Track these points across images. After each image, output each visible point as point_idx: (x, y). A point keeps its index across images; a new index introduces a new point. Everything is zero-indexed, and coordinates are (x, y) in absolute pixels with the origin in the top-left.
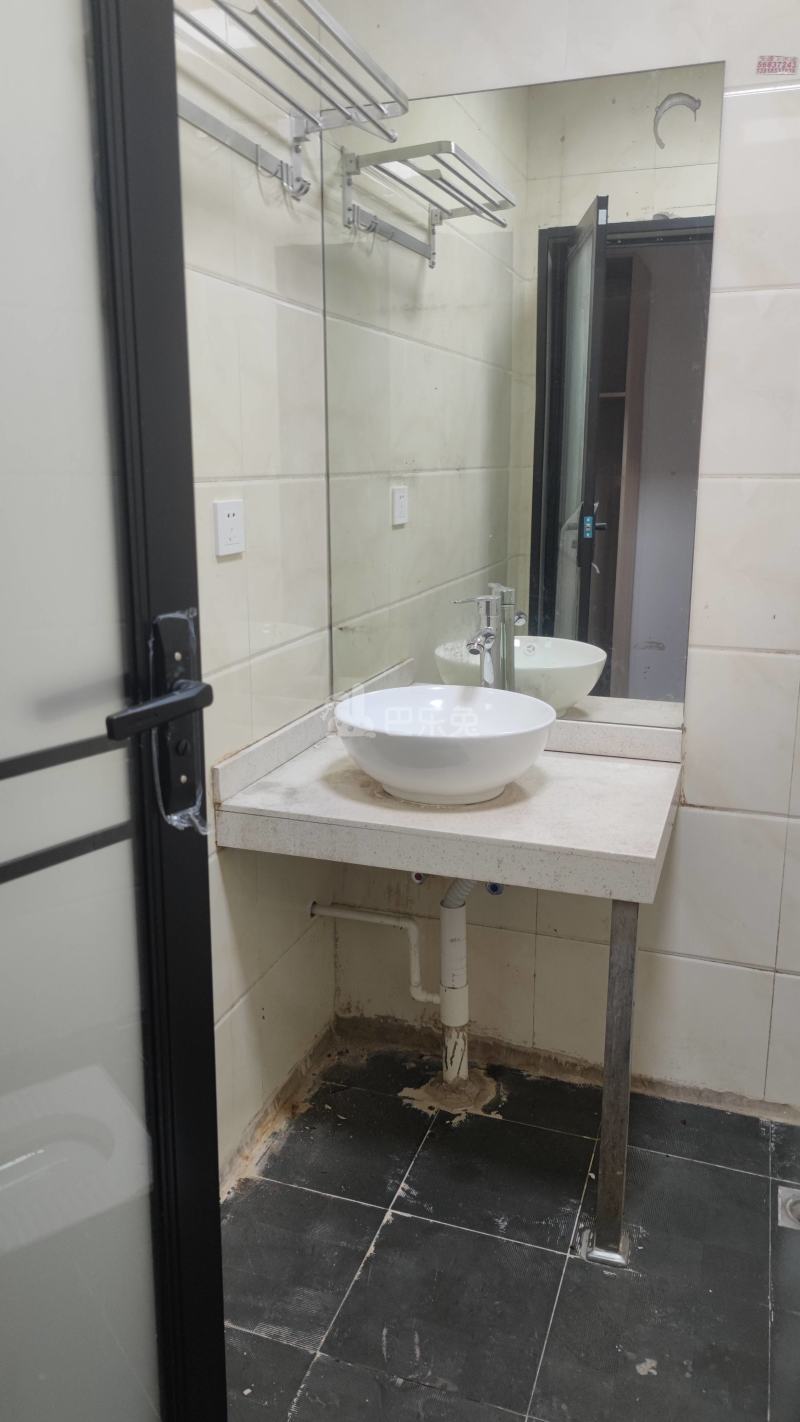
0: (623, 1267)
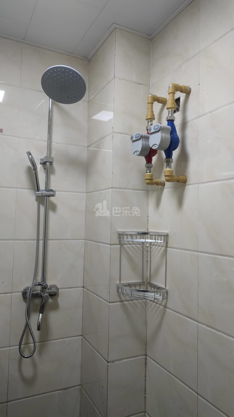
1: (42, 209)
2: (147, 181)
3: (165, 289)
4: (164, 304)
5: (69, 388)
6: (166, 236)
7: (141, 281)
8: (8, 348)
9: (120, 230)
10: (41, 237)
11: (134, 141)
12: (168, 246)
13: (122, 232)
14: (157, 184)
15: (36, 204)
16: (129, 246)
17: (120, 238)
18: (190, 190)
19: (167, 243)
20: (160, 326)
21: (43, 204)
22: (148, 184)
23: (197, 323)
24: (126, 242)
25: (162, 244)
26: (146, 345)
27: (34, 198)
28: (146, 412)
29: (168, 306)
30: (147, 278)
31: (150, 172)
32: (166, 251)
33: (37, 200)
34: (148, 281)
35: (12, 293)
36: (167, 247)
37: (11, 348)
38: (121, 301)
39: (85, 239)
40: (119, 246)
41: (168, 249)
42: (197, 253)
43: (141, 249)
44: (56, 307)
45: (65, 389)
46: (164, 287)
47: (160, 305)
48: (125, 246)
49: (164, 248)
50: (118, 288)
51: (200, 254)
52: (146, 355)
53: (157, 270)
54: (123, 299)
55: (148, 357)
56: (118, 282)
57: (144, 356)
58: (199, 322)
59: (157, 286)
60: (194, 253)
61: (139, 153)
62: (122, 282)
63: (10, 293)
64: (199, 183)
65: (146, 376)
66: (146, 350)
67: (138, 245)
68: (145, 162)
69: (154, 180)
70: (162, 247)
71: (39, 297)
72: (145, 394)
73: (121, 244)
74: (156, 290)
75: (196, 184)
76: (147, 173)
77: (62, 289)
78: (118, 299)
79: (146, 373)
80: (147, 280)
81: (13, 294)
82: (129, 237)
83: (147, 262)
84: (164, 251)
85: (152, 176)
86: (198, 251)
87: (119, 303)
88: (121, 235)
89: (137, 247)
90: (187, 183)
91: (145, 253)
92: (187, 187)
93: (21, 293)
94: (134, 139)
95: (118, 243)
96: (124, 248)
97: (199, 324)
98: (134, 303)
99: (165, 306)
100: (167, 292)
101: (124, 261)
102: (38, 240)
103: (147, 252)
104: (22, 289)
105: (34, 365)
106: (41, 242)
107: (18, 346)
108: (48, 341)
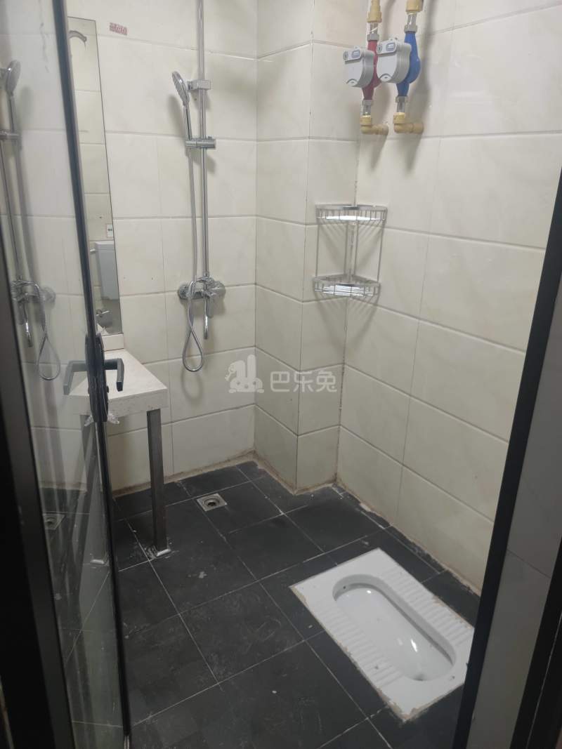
0: (170, 552)
1: (196, 168)
2: (364, 129)
3: (377, 282)
4: (373, 301)
5: (242, 407)
6: (385, 211)
7: (342, 273)
8: (167, 362)
9: (319, 203)
10: (198, 213)
11: (347, 62)
12: (387, 225)
13: (320, 205)
14: (377, 132)
15: (186, 160)
16: (329, 225)
17: (318, 215)
18: (427, 146)
19: (384, 222)
20: (365, 328)
21: (199, 163)
22: (365, 133)
23: (417, 320)
24: (326, 221)
25: (376, 223)
26: (344, 353)
27: (182, 151)
28: (340, 425)
29: (379, 303)
30: (350, 270)
31: (369, 114)
32: (381, 232)
33: (187, 154)
34: (352, 273)
35: (165, 292)
36: (383, 226)
37: (169, 361)
38: (317, 300)
39: (257, 216)
40: (316, 226)
41: (386, 230)
42: (427, 235)
43: (345, 229)
44: (222, 311)
45: (237, 408)
46: (376, 280)
47: (368, 302)
48: (324, 226)
49: (378, 229)
50: (314, 283)
51: (431, 236)
52: (344, 364)
53: (366, 260)
54: (320, 296)
55: (345, 366)
56: (314, 276)
57: (341, 365)
58: (420, 319)
59: (365, 279)
60: (423, 234)
61: (356, 83)
62: (319, 275)
63: (162, 292)
64: (441, 136)
65: (342, 387)
66: (344, 357)
67: (342, 225)
68: (363, 97)
69: (375, 127)
70: (377, 226)
71: (202, 297)
72: (341, 406)
73: (319, 223)
74: (363, 284)
75: (437, 136)
76: (364, 115)
77: (228, 286)
78: (313, 297)
79: (342, 384)
80: (350, 272)
81: (167, 294)
82: (330, 213)
83: (352, 247)
84: (379, 232)
85: (371, 120)
86: (429, 233)
87: (314, 302)
88: (320, 211)
89: (340, 227)
90: (423, 135)
91: (350, 234)
92: (422, 140)
93: (176, 293)
94: (350, 58)
95: (315, 221)
96: (323, 229)
97: (421, 322)
98: (332, 302)
99: (376, 304)
100: (379, 287)
101: (323, 247)
102: (194, 217)
103: (353, 233)
104: (177, 289)
105: (199, 381)
106: (198, 220)
107: (181, 359)
108: (214, 352)
